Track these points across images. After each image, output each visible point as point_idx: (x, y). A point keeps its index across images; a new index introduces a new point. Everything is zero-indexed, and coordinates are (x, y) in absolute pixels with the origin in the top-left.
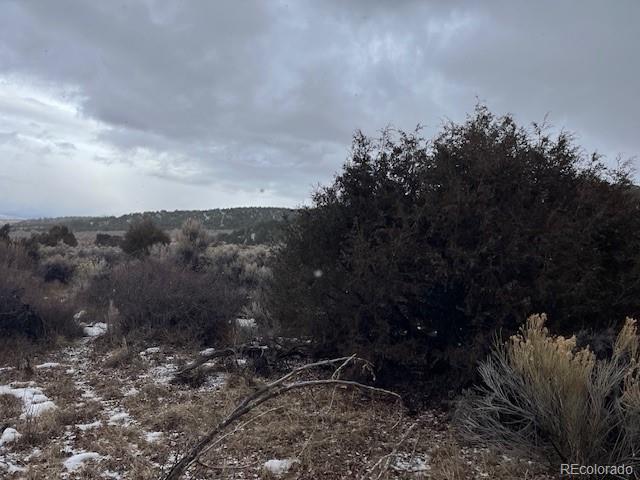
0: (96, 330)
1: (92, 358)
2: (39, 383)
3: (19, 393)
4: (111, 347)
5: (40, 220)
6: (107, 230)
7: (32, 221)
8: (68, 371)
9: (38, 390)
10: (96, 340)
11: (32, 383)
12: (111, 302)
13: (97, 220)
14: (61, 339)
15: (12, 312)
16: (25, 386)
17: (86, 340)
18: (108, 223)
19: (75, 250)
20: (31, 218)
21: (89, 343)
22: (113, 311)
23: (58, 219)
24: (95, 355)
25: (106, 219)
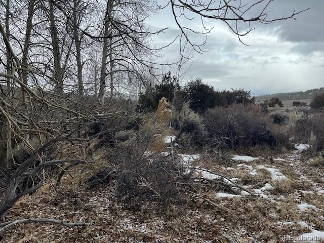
0: (302, 147)
1: (302, 160)
2: (277, 167)
3: (269, 169)
4: (312, 156)
5: (265, 96)
6: (298, 99)
7: (261, 96)
8: (290, 164)
9: (277, 170)
10: (302, 152)
11: (274, 166)
12: (312, 132)
13: (293, 94)
14: (284, 149)
15: (262, 133)
16: (271, 167)
17: (297, 151)
18: (298, 95)
19: (284, 109)
20: (260, 95)
21: (298, 153)
22: (313, 138)
23: (273, 95)
24: (303, 159)
25: (297, 93)
